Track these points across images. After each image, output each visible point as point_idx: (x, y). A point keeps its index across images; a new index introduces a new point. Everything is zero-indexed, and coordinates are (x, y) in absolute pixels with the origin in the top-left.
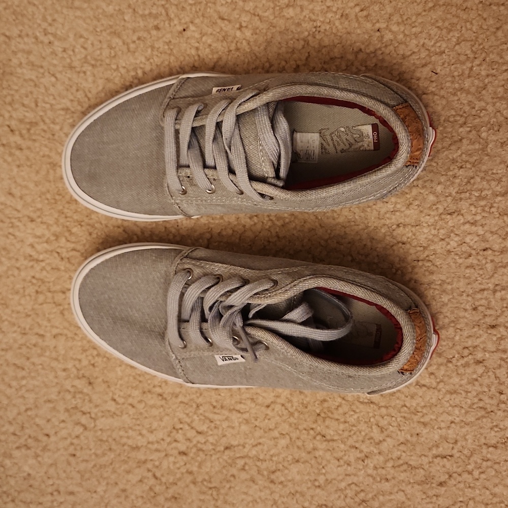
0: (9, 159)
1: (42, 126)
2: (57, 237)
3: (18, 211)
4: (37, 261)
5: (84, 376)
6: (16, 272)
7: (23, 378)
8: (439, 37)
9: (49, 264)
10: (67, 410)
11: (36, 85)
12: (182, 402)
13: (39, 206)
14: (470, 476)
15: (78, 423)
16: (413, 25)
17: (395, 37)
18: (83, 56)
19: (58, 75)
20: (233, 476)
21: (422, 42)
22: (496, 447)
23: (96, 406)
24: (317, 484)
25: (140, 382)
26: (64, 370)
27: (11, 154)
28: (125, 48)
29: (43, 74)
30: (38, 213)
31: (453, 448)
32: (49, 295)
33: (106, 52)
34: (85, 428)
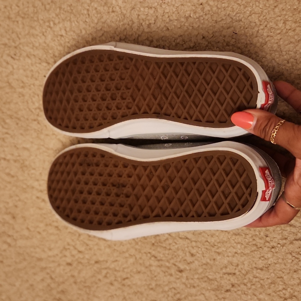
5: (10, 213)
8: (239, 10)
14: (245, 287)
15: (5, 242)
16: (223, 2)
17: (212, 9)
18: (17, 11)
20: (100, 280)
21: (228, 12)
22: (261, 269)
23: (17, 232)
24: (151, 287)
25: (45, 218)
28: (43, 8)
31: (235, 269)
33: (31, 9)
34: (10, 245)
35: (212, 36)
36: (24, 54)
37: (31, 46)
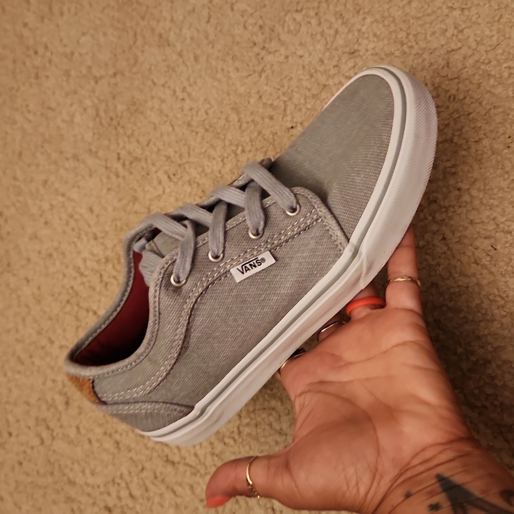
0: (105, 180)
1: (143, 164)
2: (107, 260)
3: (89, 226)
4: (82, 275)
5: (65, 394)
6: (61, 276)
7: (19, 372)
9: (89, 282)
10: (37, 419)
11: (155, 129)
12: (131, 458)
13: (107, 228)
15: (39, 435)
16: (493, 197)
17: (471, 202)
18: (203, 119)
19: (176, 128)
21: (495, 215)
23: (61, 426)
25: (107, 422)
26: (54, 381)
27: (108, 177)
28: (238, 125)
29: (165, 122)
30: (103, 235)
32: (76, 308)
33: (222, 122)
34: (42, 442)
35: (457, 240)
36: (186, 178)
37: (200, 170)
